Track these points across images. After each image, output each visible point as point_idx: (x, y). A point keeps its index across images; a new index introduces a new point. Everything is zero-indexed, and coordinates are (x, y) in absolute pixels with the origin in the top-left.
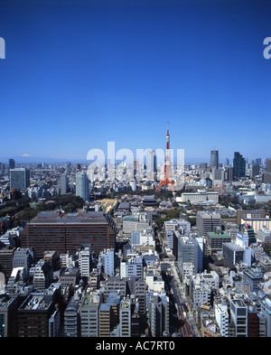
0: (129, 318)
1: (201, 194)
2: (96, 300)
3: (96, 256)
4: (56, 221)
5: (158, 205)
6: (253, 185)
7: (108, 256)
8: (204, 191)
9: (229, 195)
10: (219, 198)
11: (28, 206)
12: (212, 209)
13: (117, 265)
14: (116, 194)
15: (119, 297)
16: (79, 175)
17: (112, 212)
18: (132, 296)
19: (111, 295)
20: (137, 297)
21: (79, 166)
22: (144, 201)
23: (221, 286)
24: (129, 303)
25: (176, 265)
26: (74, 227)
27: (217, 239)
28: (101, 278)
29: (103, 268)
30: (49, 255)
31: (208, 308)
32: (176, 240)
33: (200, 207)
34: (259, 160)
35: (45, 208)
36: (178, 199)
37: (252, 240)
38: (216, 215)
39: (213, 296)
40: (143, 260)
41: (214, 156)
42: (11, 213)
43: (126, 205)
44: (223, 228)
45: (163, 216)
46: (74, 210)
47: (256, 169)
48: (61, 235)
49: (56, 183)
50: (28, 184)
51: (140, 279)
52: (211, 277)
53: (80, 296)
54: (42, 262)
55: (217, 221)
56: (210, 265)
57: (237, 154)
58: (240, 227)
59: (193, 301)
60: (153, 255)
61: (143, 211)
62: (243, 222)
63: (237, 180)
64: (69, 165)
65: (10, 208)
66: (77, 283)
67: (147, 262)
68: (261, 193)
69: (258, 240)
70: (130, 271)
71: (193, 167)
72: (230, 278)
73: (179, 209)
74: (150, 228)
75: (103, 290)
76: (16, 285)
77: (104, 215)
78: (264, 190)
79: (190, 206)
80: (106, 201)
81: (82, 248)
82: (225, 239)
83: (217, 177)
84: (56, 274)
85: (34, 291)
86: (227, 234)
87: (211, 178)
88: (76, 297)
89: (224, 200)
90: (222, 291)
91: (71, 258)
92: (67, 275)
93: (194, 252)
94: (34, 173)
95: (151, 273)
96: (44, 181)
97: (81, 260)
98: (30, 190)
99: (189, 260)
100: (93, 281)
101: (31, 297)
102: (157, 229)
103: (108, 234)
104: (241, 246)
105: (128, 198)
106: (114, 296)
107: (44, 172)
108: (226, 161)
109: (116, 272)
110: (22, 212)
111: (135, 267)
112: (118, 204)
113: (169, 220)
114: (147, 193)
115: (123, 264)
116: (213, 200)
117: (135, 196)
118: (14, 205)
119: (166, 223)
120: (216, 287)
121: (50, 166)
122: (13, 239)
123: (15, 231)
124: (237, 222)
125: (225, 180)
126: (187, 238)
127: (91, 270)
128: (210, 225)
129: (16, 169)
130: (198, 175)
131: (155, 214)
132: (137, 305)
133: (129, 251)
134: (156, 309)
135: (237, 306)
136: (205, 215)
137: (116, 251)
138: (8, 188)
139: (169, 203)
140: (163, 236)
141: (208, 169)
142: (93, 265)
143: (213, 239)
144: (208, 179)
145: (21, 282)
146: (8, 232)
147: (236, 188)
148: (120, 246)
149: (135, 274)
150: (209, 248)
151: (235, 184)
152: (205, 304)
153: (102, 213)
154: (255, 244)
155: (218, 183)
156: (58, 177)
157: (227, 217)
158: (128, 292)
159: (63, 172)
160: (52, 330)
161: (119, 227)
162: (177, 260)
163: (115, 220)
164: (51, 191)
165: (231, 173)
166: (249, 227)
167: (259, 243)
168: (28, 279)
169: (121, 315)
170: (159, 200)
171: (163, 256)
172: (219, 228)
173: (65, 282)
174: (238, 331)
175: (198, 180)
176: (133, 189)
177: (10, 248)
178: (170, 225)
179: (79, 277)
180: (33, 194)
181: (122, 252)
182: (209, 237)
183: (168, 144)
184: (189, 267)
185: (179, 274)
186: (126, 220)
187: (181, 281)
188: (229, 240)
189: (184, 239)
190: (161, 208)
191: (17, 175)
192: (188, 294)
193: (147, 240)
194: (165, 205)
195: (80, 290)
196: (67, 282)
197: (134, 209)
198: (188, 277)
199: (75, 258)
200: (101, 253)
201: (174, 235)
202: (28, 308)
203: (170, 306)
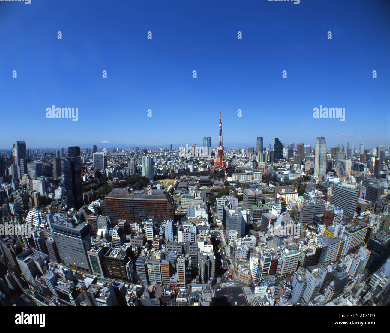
0: (184, 270)
1: (249, 174)
2: (158, 257)
3: (158, 226)
4: (125, 197)
5: (211, 184)
6: (288, 166)
7: (168, 226)
8: (250, 172)
9: (270, 175)
10: (263, 177)
11: (106, 183)
12: (256, 186)
13: (175, 233)
14: (176, 175)
15: (176, 256)
16: (145, 158)
17: (172, 190)
18: (187, 256)
19: (170, 254)
20: (191, 256)
21: (146, 151)
22: (200, 181)
23: (257, 245)
24: (184, 260)
25: (224, 232)
26: (140, 202)
27: (258, 211)
28: (162, 242)
29: (164, 235)
30: (122, 222)
31: (245, 260)
32: (225, 213)
33: (247, 186)
34: (293, 145)
35: (118, 185)
36: (229, 179)
37: (284, 209)
38: (258, 192)
39: (250, 253)
40: (197, 229)
41: (259, 141)
42: (95, 188)
43: (184, 184)
44: (264, 202)
45: (216, 194)
46: (141, 188)
47: (290, 152)
48: (130, 208)
49: (126, 165)
50: (106, 166)
51: (194, 244)
52: (250, 240)
53: (146, 253)
54: (117, 227)
55: (259, 196)
56: (251, 231)
57: (277, 141)
58: (277, 200)
59: (235, 257)
60: (205, 226)
61: (199, 189)
62: (279, 196)
63: (277, 162)
64: (138, 150)
65: (94, 184)
66: (144, 245)
67: (199, 231)
68: (293, 172)
69: (288, 209)
70: (185, 237)
71: (243, 151)
72: (264, 239)
73: (229, 187)
74: (204, 204)
75: (163, 251)
76: (101, 241)
77: (165, 193)
78: (295, 169)
79: (239, 185)
80: (167, 181)
81: (147, 219)
82: (264, 210)
83: (262, 160)
84: (128, 237)
85: (114, 246)
86: (266, 206)
87: (257, 160)
88: (143, 254)
89: (266, 179)
90: (257, 249)
91: (138, 226)
92: (136, 239)
93: (239, 222)
94: (110, 157)
95: (202, 239)
96: (117, 164)
97: (146, 228)
98: (107, 170)
99: (235, 229)
100: (156, 244)
101: (112, 250)
102: (210, 205)
103: (168, 209)
104: (275, 215)
105: (186, 179)
106: (172, 255)
107: (118, 156)
108: (269, 146)
109: (174, 239)
110: (102, 188)
111: (190, 235)
112: (178, 183)
113: (220, 197)
114: (203, 174)
115: (180, 233)
116: (258, 178)
117: (192, 177)
118: (96, 182)
119: (217, 200)
120: (253, 247)
121: (123, 151)
122: (96, 207)
123: (97, 203)
124: (275, 196)
125: (268, 162)
126: (234, 211)
127: (154, 236)
128: (254, 200)
129: (98, 154)
130: (246, 158)
131: (209, 192)
132: (190, 261)
133: (185, 222)
134: (205, 264)
135: (265, 257)
136: (250, 192)
137: (175, 222)
138: (92, 169)
139: (222, 182)
140: (215, 210)
141: (255, 153)
142: (156, 232)
143: (255, 211)
144: (254, 161)
145: (105, 239)
146: (93, 202)
147: (276, 169)
148: (179, 218)
149: (190, 240)
150: (252, 219)
151: (275, 165)
152: (243, 259)
153: (162, 191)
154: (285, 212)
155: (262, 164)
156: (128, 160)
157: (268, 193)
158: (184, 253)
159: (132, 156)
160: (129, 272)
161: (178, 203)
162: (225, 229)
163: (174, 197)
164: (123, 171)
165: (272, 155)
166: (283, 199)
167: (288, 211)
168: (109, 238)
169: (177, 267)
170: (213, 180)
171: (214, 226)
172: (260, 202)
173: (135, 243)
174: (263, 271)
175: (246, 162)
176: (191, 170)
177: (95, 215)
178: (220, 201)
179: (145, 240)
180: (110, 173)
181: (180, 223)
182: (252, 210)
183: (221, 131)
184: (234, 234)
185: (226, 239)
186: (183, 197)
187: (228, 244)
188: (267, 211)
189: (231, 212)
190: (214, 187)
191: (98, 158)
192: (232, 253)
193: (201, 214)
194: (218, 184)
195: (146, 250)
196: (136, 243)
197: (191, 188)
198: (233, 241)
199: (142, 226)
200: (162, 223)
201: (224, 209)
202: (110, 256)
203: (216, 262)
